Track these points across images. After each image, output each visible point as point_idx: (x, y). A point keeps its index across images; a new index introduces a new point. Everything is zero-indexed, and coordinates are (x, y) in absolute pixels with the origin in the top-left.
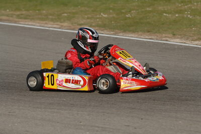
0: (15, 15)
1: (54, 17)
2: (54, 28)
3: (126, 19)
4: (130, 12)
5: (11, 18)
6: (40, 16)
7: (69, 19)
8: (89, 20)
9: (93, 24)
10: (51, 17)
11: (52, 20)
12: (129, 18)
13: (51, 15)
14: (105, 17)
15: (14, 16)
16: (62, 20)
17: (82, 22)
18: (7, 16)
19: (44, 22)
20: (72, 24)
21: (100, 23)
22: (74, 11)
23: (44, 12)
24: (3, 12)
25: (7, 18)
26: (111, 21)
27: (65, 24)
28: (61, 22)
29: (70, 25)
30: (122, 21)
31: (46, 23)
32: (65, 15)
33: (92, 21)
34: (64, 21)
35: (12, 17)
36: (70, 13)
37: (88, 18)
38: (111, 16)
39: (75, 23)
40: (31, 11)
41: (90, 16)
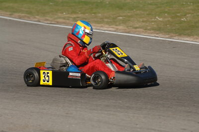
0: (71, 17)
1: (109, 21)
2: (110, 31)
3: (181, 22)
4: (185, 15)
5: (68, 21)
6: (95, 20)
7: (124, 22)
8: (144, 24)
9: (149, 28)
10: (106, 20)
11: (108, 23)
12: (184, 21)
13: (106, 18)
14: (160, 21)
15: (71, 19)
16: (117, 23)
17: (137, 26)
18: (64, 18)
19: (100, 25)
20: (127, 27)
21: (155, 26)
22: (129, 14)
23: (100, 15)
24: (60, 15)
25: (64, 21)
26: (166, 25)
27: (120, 27)
28: (116, 25)
29: (126, 28)
30: (177, 25)
31: (102, 26)
32: (121, 18)
33: (147, 24)
34: (120, 25)
35: (68, 19)
36: (125, 16)
37: (143, 22)
38: (166, 19)
39: (130, 26)
40: (87, 14)
41: (145, 19)
